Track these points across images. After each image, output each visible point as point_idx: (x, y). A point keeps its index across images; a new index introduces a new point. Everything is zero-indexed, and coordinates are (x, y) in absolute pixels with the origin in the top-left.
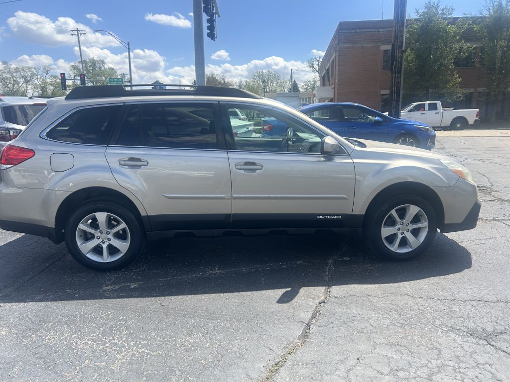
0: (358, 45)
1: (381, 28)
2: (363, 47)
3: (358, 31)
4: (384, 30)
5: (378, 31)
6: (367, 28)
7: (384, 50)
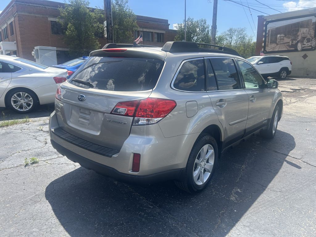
0: (33, 15)
1: (47, 6)
2: (36, 17)
3: (31, 5)
4: (49, 7)
5: (45, 7)
6: (37, 4)
7: (51, 21)
